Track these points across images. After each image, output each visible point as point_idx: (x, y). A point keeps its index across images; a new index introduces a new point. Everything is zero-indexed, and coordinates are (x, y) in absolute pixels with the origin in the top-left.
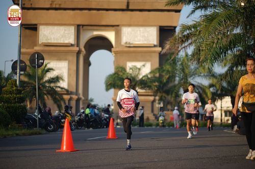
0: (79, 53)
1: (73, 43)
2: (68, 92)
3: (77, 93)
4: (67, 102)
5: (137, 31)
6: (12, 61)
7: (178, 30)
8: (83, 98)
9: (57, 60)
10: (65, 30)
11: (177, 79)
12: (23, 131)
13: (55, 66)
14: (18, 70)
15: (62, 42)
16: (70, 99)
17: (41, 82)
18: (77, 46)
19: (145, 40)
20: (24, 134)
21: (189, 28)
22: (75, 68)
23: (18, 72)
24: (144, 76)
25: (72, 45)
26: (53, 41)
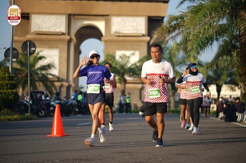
0: (70, 41)
1: (64, 32)
2: (59, 79)
3: (67, 80)
4: (58, 89)
5: (126, 21)
6: (5, 48)
7: (166, 20)
8: (73, 85)
9: (49, 48)
10: (57, 19)
12: (15, 117)
13: (46, 54)
14: (10, 57)
15: (53, 30)
16: (61, 86)
17: (33, 69)
18: (68, 35)
19: (134, 30)
20: (16, 120)
21: (176, 19)
22: (66, 56)
23: (10, 59)
24: (132, 65)
25: (63, 34)
26: (45, 29)
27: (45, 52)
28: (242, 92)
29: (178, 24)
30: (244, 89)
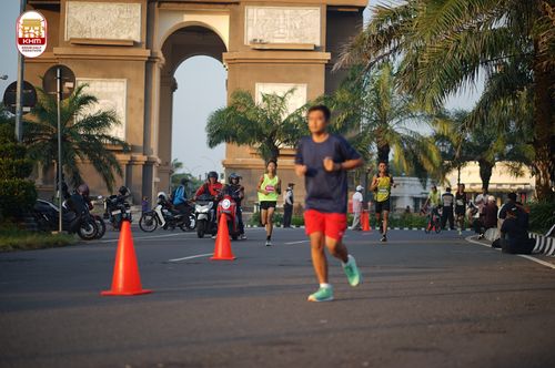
0: (150, 61)
1: (138, 40)
2: (126, 148)
3: (145, 149)
4: (124, 168)
5: (278, 16)
6: (5, 78)
8: (159, 161)
9: (104, 77)
10: (121, 12)
11: (365, 121)
12: (29, 239)
13: (98, 90)
14: (18, 105)
15: (114, 37)
16: (131, 163)
17: (68, 125)
18: (147, 48)
19: (296, 36)
20: (30, 247)
22: (142, 95)
23: (18, 109)
24: (292, 115)
25: (135, 45)
26: (95, 34)
27: (93, 86)
28: (538, 182)
29: (397, 27)
30: (545, 175)
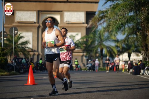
0: (39, 27)
1: (35, 21)
2: (33, 51)
3: (38, 51)
4: (32, 56)
5: (73, 14)
7: (97, 13)
8: (41, 54)
10: (31, 14)
11: (97, 42)
13: (25, 35)
14: (3, 37)
15: (29, 21)
17: (17, 44)
18: (38, 23)
19: (78, 20)
20: (6, 75)
21: (103, 12)
22: (36, 36)
24: (77, 41)
25: (35, 23)
26: (24, 20)
27: (23, 34)
28: (143, 57)
29: (104, 15)
30: (145, 55)
